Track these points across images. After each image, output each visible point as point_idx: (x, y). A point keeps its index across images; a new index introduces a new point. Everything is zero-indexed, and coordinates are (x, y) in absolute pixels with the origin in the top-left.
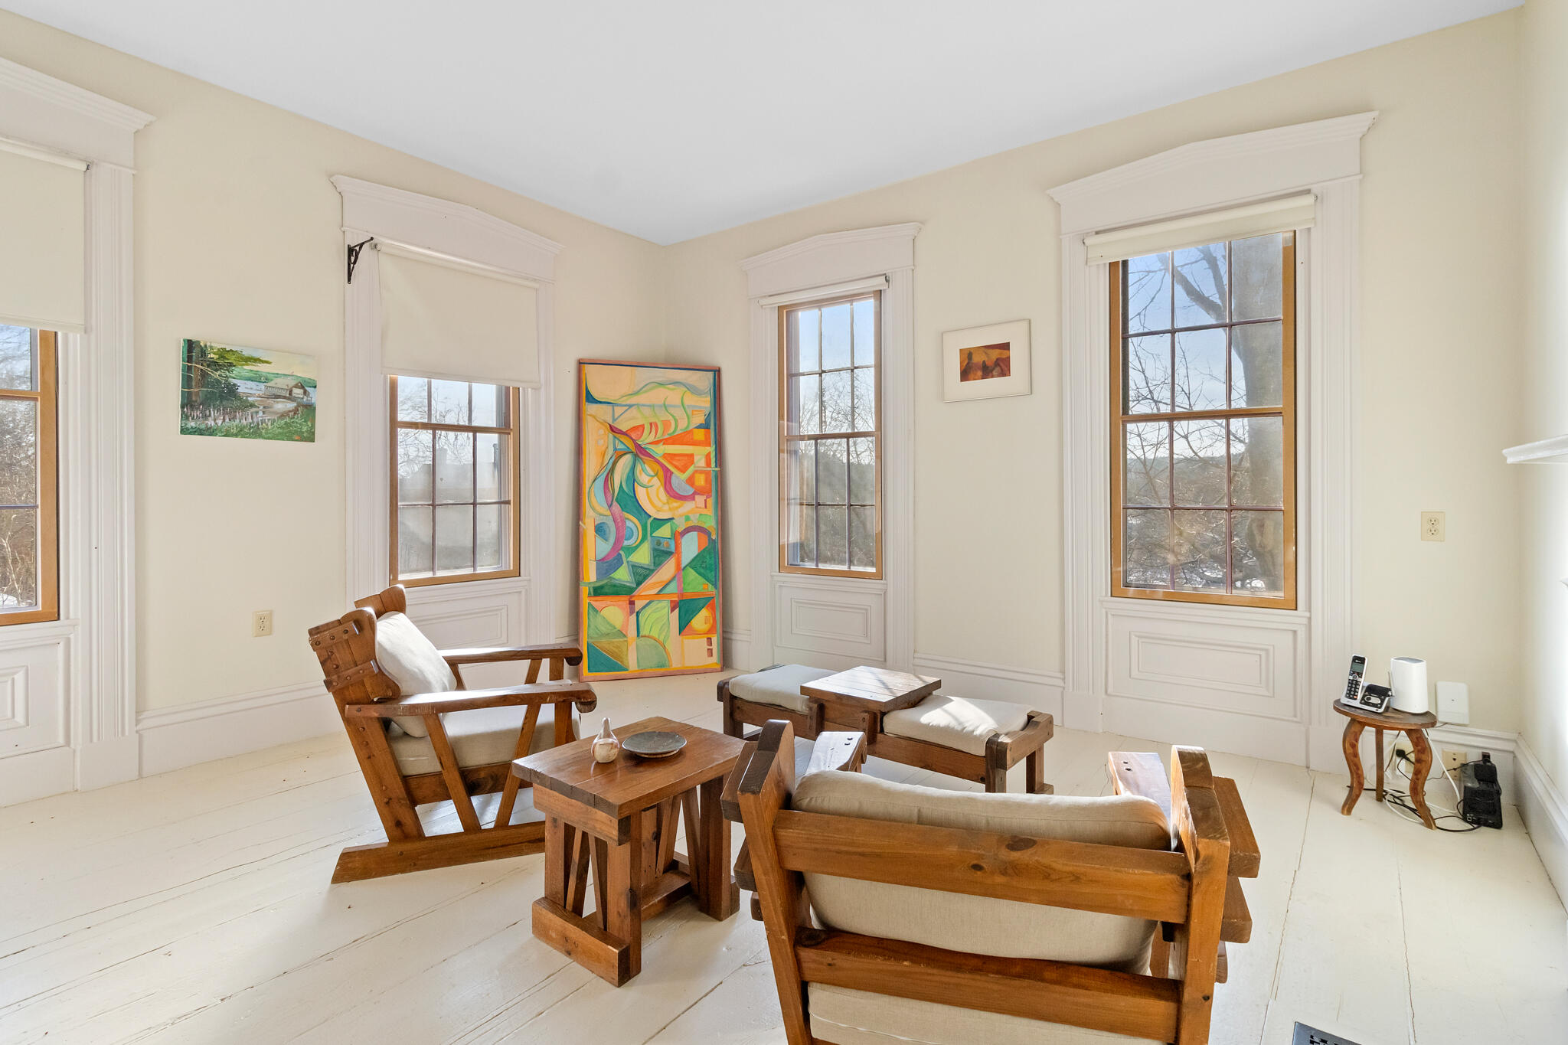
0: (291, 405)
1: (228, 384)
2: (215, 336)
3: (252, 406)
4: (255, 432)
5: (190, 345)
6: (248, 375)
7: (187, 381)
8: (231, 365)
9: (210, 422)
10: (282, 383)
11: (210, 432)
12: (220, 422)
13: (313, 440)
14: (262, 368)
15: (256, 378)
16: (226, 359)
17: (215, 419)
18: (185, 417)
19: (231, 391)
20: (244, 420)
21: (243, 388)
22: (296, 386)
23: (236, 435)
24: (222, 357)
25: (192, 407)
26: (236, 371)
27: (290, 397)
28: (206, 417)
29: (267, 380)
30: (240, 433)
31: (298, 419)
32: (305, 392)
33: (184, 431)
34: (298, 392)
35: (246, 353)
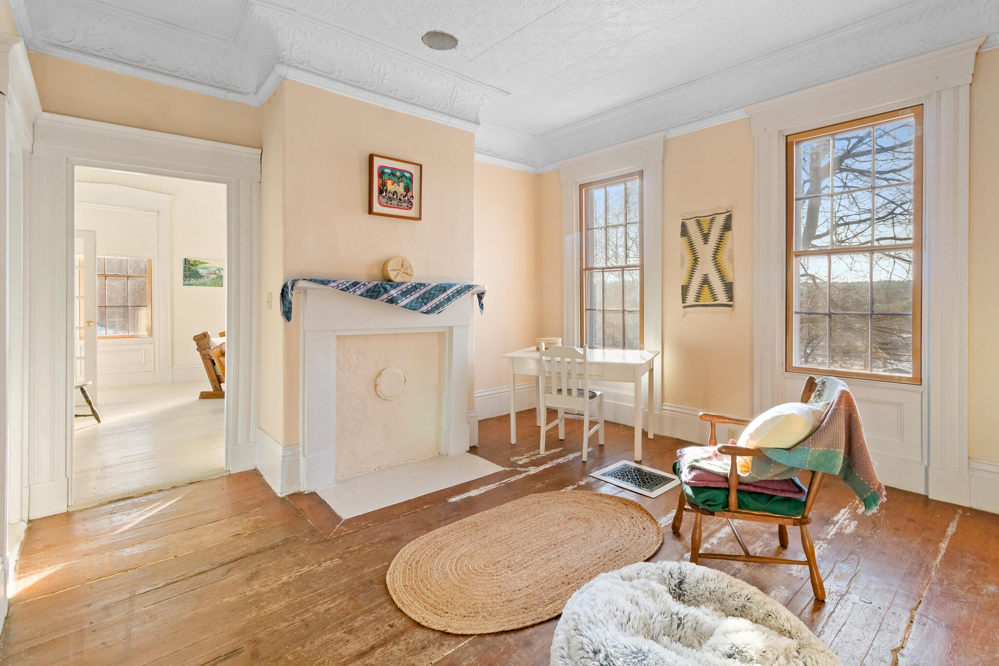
0: (215, 276)
1: (196, 271)
2: (192, 257)
3: (204, 276)
4: (204, 284)
5: (185, 260)
6: (202, 267)
7: (185, 270)
8: (197, 265)
9: (191, 282)
10: (213, 269)
11: (191, 285)
12: (194, 282)
13: (222, 286)
14: (206, 265)
15: (204, 268)
16: (195, 264)
17: (193, 281)
18: (184, 281)
19: (197, 272)
20: (201, 281)
21: (201, 271)
22: (217, 270)
23: (199, 286)
24: (194, 263)
25: (186, 278)
26: (199, 266)
27: (215, 274)
28: (190, 280)
29: (208, 269)
30: (200, 285)
31: (218, 280)
32: (220, 272)
33: (184, 285)
34: (217, 272)
35: (202, 261)
